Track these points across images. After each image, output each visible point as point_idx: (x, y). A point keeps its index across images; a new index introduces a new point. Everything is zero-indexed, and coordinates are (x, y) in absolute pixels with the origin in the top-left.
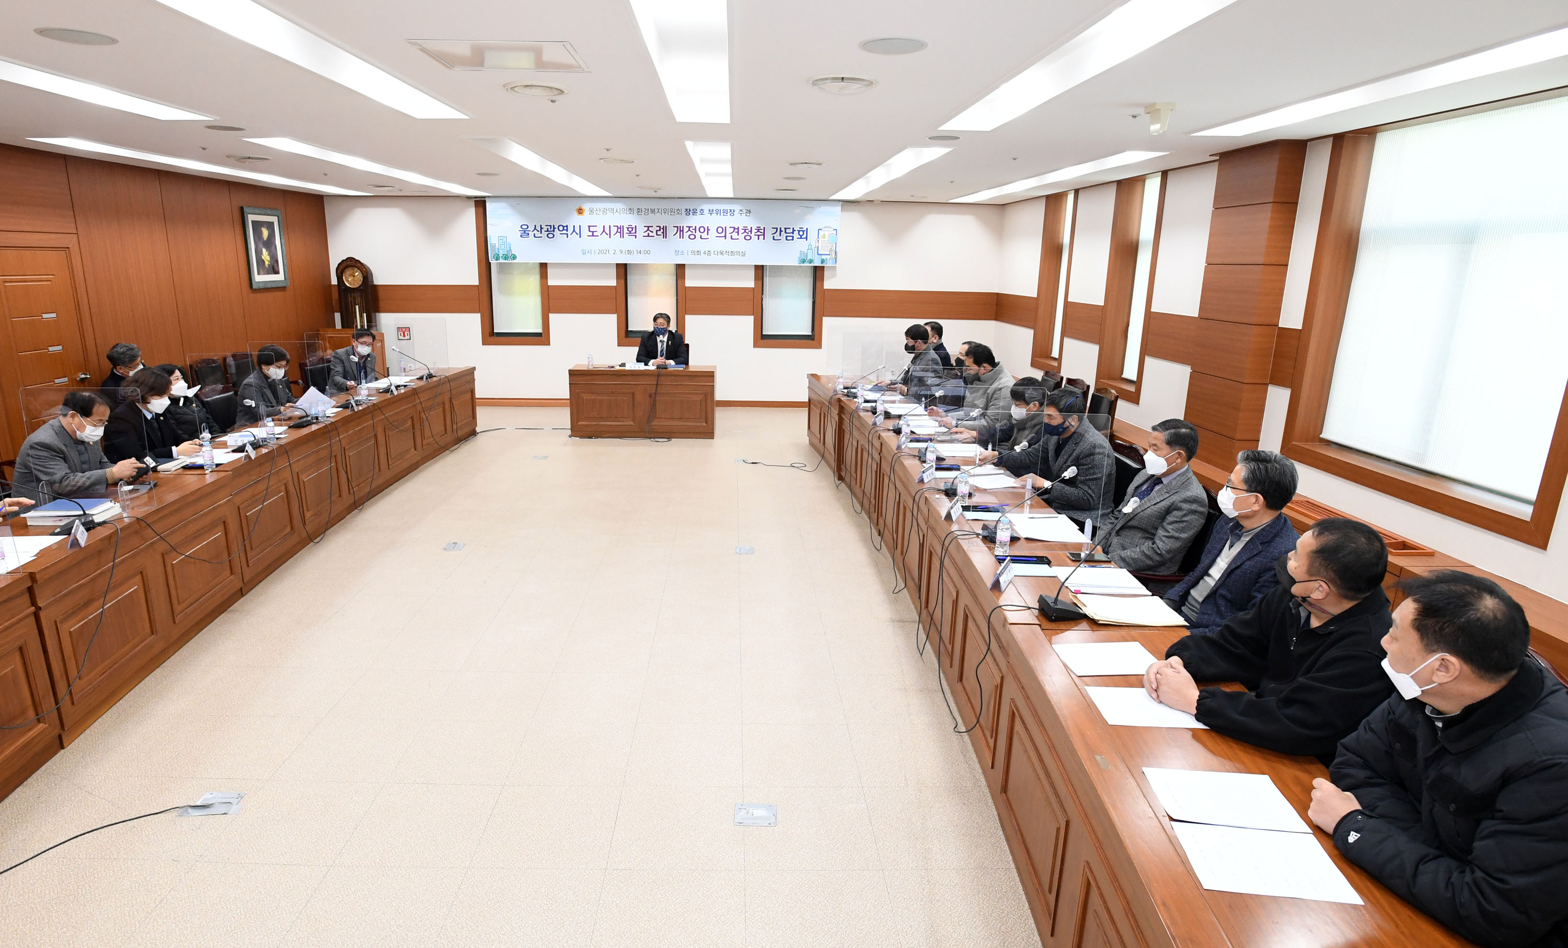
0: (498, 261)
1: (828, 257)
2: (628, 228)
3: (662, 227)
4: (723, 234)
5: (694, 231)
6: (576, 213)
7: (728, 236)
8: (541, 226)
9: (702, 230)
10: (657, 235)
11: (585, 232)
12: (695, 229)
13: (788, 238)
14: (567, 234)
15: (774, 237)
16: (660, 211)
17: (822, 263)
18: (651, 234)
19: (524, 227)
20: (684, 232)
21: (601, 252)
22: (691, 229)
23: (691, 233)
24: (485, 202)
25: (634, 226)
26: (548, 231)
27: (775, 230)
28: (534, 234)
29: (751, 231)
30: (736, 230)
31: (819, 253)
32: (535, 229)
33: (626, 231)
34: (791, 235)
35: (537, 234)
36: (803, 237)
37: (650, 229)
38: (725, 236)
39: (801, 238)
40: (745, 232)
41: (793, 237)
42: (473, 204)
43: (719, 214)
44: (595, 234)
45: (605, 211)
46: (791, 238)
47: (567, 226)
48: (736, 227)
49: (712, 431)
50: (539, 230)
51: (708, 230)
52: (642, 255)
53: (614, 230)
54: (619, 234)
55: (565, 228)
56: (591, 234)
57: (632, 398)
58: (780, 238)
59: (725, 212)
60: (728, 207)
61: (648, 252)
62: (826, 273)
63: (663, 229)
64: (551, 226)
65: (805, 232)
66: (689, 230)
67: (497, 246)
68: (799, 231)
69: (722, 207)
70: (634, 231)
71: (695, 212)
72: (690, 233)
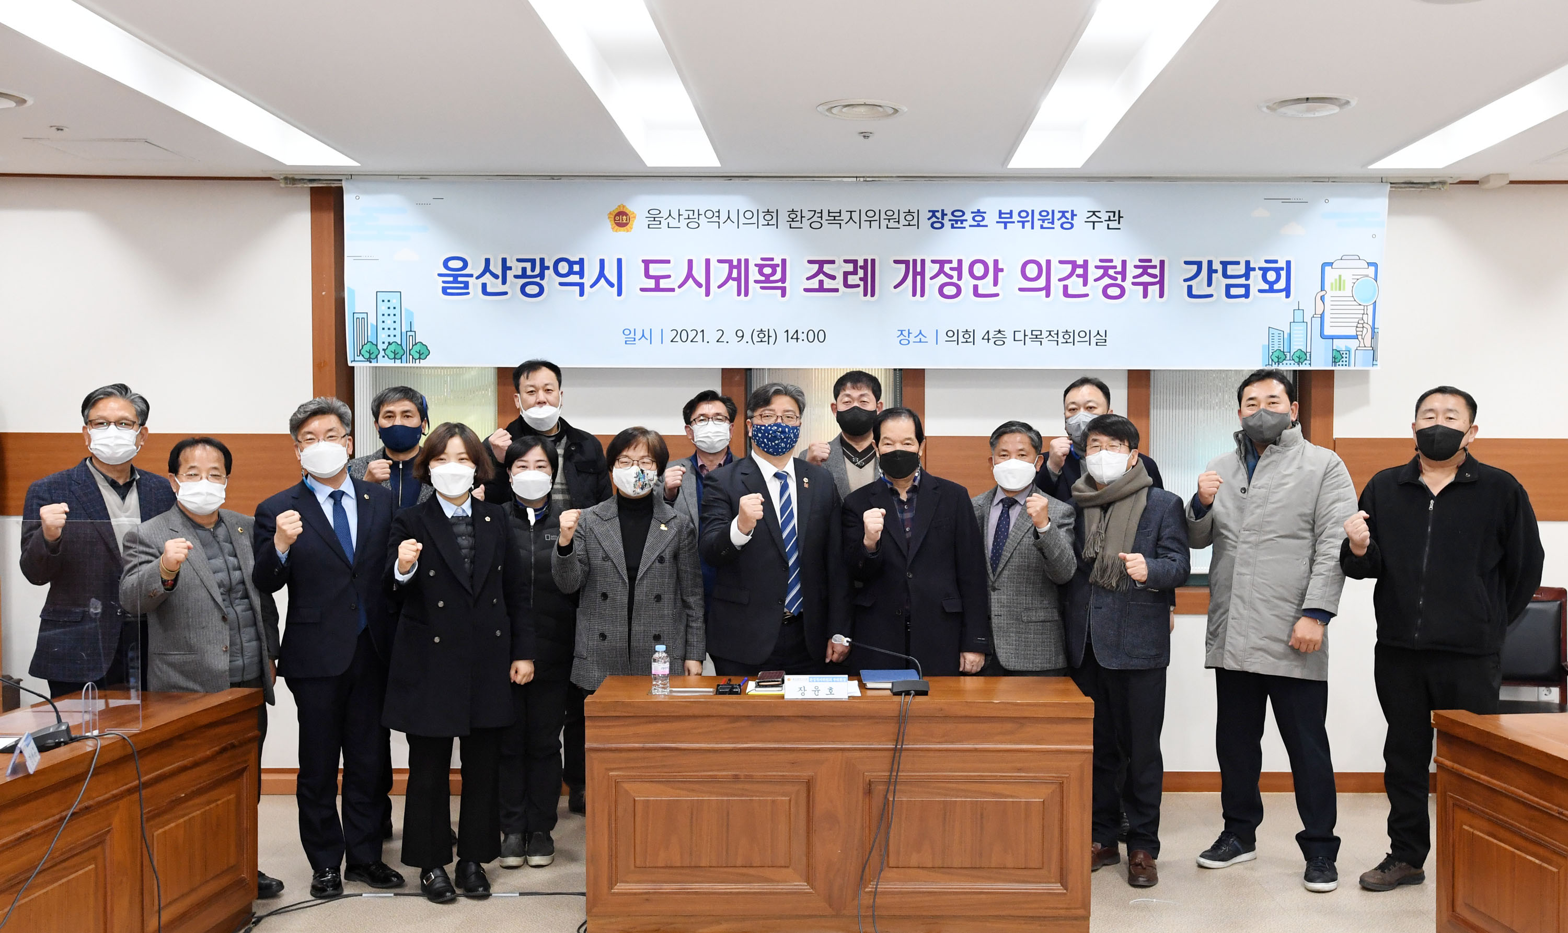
0: (374, 364)
1: (1353, 344)
2: (761, 267)
3: (861, 263)
4: (1041, 283)
5: (955, 274)
6: (608, 224)
7: (1057, 288)
8: (504, 261)
9: (979, 270)
10: (846, 285)
11: (634, 277)
12: (959, 269)
13: (1234, 291)
14: (581, 286)
15: (1190, 288)
16: (855, 216)
17: (1335, 361)
18: (828, 284)
19: (452, 264)
20: (928, 275)
21: (680, 335)
22: (947, 268)
23: (948, 280)
24: (338, 193)
25: (777, 261)
26: (524, 275)
27: (1195, 267)
28: (484, 286)
29: (1123, 273)
30: (1079, 269)
31: (1327, 332)
32: (487, 269)
33: (754, 274)
34: (1242, 281)
35: (494, 285)
36: (1276, 287)
37: (826, 268)
38: (1047, 289)
39: (1271, 290)
40: (1105, 274)
41: (1247, 287)
42: (307, 200)
43: (1028, 225)
44: (663, 284)
45: (693, 219)
46: (1242, 291)
47: (581, 262)
48: (1080, 262)
49: (1081, 912)
50: (499, 272)
51: (997, 270)
52: (803, 345)
53: (719, 272)
54: (733, 284)
55: (576, 268)
56: (651, 284)
57: (803, 795)
58: (1208, 291)
59: (1047, 218)
60: (1055, 203)
61: (818, 336)
62: (1340, 394)
63: (864, 267)
64: (533, 262)
65: (1283, 273)
66: (941, 271)
67: (372, 320)
68: (1265, 271)
69: (1036, 203)
70: (778, 276)
71: (958, 220)
72: (942, 279)
